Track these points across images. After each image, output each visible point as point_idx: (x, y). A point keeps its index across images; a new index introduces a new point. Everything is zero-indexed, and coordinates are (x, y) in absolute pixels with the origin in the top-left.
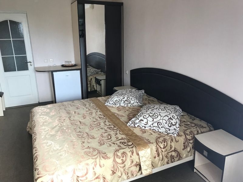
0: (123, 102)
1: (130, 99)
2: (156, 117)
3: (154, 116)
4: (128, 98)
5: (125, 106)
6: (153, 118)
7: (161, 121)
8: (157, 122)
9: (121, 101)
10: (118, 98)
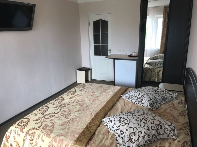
0: (136, 98)
1: (143, 98)
2: (124, 124)
3: (123, 122)
4: (142, 96)
5: (135, 103)
6: (120, 124)
7: (124, 131)
8: (121, 130)
9: (135, 97)
10: (135, 94)
